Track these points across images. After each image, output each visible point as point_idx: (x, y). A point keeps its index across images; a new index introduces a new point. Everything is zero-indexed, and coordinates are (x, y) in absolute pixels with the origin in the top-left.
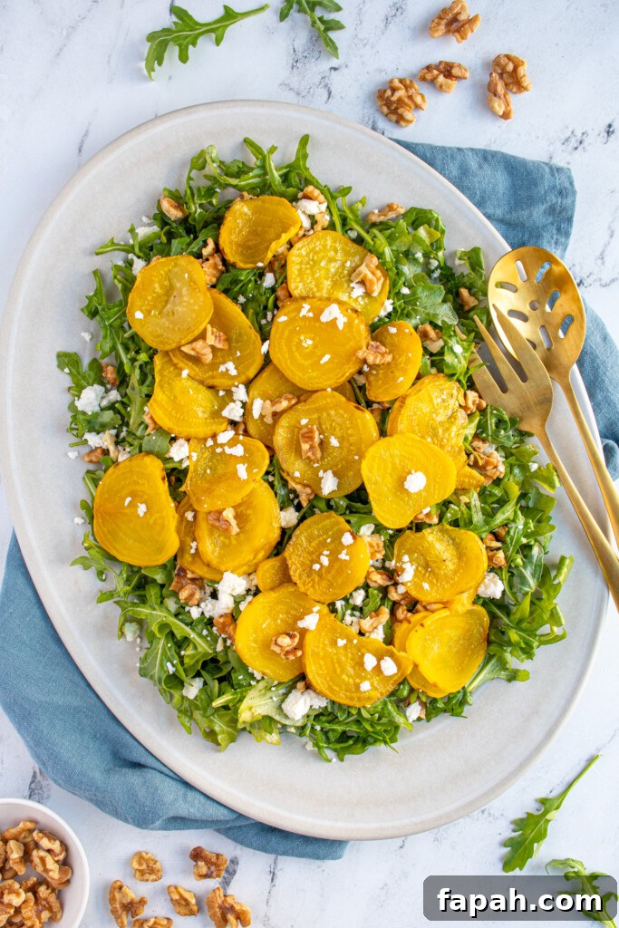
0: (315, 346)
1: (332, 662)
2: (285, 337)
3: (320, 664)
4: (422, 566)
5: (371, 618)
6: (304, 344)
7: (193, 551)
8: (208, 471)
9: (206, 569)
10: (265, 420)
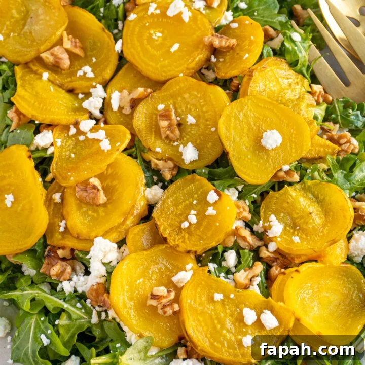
0: (164, 38)
1: (211, 318)
2: (136, 33)
3: (199, 320)
4: (289, 225)
5: (245, 271)
6: (154, 37)
7: (62, 229)
8: (73, 155)
9: (76, 241)
10: (124, 111)
